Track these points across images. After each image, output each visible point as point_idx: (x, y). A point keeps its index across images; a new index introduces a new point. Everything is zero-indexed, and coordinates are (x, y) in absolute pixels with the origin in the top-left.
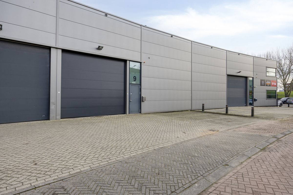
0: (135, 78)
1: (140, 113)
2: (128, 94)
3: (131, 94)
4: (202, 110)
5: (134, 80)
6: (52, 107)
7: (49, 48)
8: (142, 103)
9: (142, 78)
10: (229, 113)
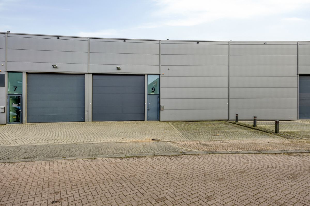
0: (153, 89)
1: (159, 120)
2: (146, 103)
3: (149, 103)
4: (235, 121)
5: (152, 91)
6: (86, 113)
7: (84, 74)
8: (161, 112)
9: (161, 89)
10: (257, 126)
